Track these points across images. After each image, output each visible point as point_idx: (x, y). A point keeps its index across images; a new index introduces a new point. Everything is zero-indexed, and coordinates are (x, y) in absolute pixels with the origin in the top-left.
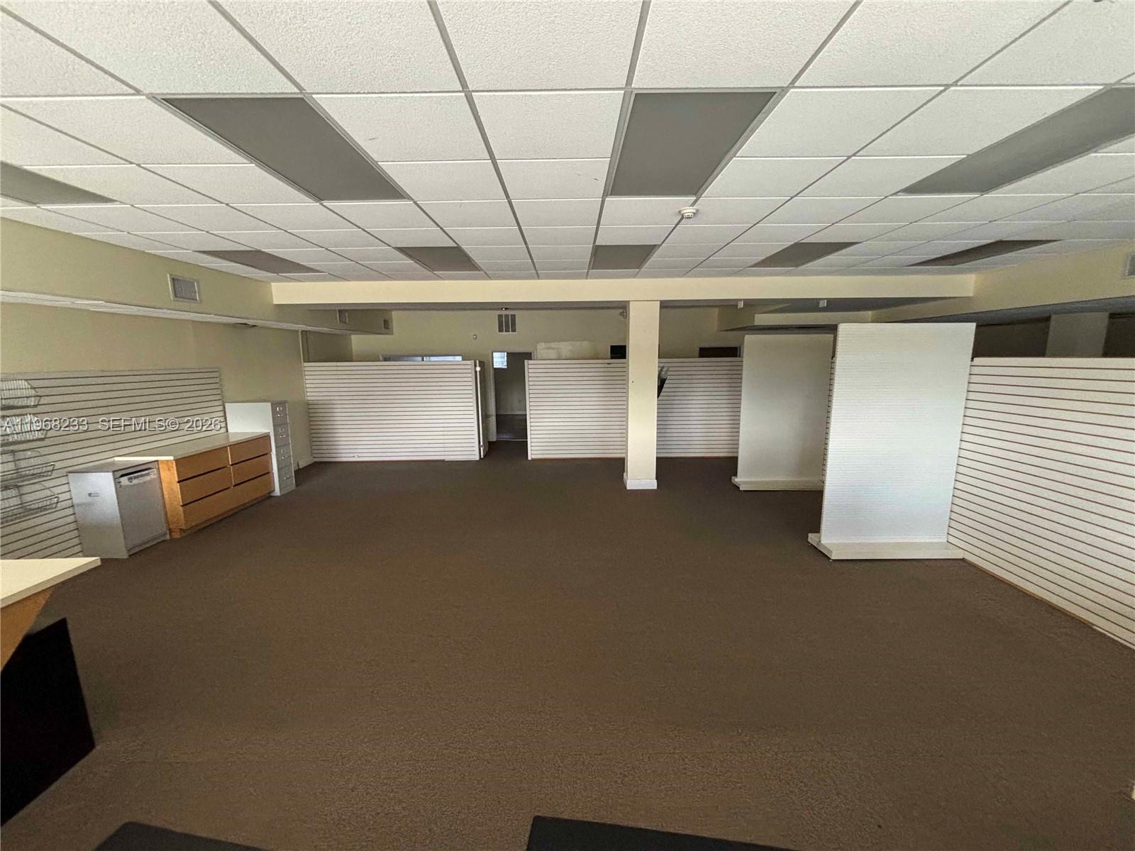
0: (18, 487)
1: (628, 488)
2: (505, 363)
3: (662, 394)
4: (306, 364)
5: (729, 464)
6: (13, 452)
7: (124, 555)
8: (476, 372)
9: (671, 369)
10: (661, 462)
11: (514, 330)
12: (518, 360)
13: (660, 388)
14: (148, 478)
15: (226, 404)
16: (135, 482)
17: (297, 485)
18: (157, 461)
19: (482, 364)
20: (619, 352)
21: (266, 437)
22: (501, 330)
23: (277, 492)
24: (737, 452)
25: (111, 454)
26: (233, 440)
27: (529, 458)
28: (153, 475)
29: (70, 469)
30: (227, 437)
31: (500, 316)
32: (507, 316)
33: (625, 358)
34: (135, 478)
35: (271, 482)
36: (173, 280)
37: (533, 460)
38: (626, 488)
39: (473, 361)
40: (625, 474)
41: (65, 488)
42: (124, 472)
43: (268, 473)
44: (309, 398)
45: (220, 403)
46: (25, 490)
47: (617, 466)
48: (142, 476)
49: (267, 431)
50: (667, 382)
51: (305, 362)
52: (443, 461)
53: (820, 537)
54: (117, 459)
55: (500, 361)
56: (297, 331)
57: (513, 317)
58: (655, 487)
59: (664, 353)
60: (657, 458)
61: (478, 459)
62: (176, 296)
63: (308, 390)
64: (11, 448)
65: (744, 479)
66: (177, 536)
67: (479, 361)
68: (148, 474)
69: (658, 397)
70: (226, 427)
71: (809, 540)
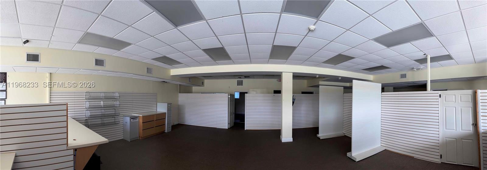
0: (115, 117)
1: (282, 142)
2: (239, 97)
3: (294, 104)
4: (179, 94)
5: (316, 130)
6: (115, 109)
7: (129, 141)
8: (228, 97)
9: (297, 96)
10: (294, 130)
11: (242, 85)
12: (242, 94)
13: (293, 103)
14: (137, 120)
15: (158, 103)
16: (134, 121)
17: (172, 130)
18: (139, 116)
19: (231, 95)
20: (278, 92)
21: (165, 113)
22: (238, 85)
23: (166, 131)
24: (319, 125)
25: (131, 113)
26: (158, 113)
27: (245, 129)
28: (138, 120)
29: (124, 115)
30: (157, 112)
31: (238, 81)
32: (240, 81)
33: (281, 93)
34: (134, 120)
35: (165, 127)
36: (147, 68)
37: (247, 130)
38: (281, 141)
39: (228, 94)
40: (281, 136)
41: (122, 120)
42: (132, 118)
43: (165, 124)
44: (179, 104)
45: (156, 102)
46: (116, 118)
47: (278, 133)
48: (136, 119)
49: (165, 111)
50: (295, 100)
51: (179, 93)
52: (216, 128)
53: (351, 154)
54: (133, 114)
55: (237, 96)
56: (178, 85)
57: (242, 81)
58: (292, 141)
59: (294, 92)
60: (293, 129)
61: (227, 128)
62: (147, 72)
63: (179, 101)
64: (114, 108)
65: (322, 135)
66: (140, 139)
67: (230, 94)
68: (137, 119)
69: (293, 105)
70: (157, 109)
71: (347, 155)
